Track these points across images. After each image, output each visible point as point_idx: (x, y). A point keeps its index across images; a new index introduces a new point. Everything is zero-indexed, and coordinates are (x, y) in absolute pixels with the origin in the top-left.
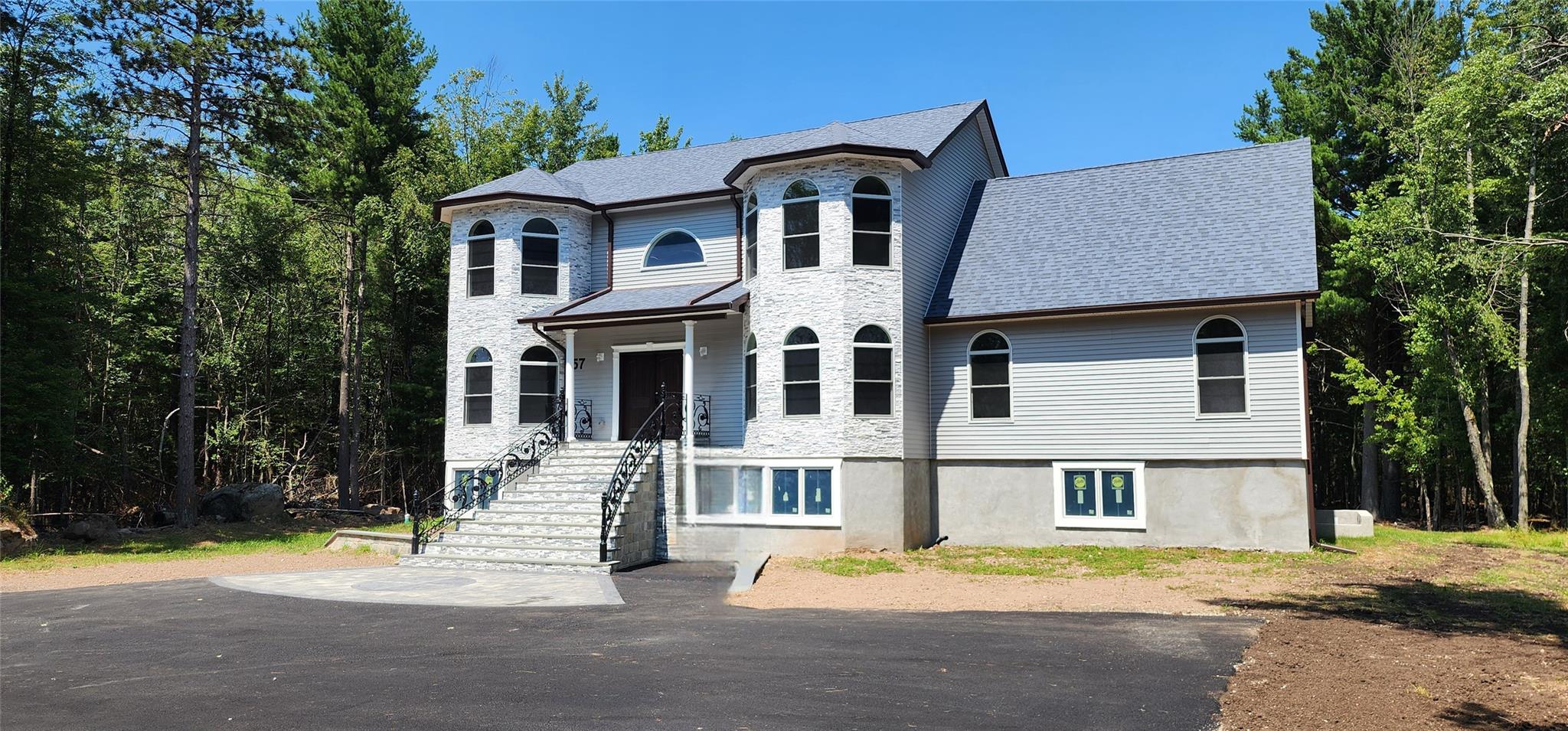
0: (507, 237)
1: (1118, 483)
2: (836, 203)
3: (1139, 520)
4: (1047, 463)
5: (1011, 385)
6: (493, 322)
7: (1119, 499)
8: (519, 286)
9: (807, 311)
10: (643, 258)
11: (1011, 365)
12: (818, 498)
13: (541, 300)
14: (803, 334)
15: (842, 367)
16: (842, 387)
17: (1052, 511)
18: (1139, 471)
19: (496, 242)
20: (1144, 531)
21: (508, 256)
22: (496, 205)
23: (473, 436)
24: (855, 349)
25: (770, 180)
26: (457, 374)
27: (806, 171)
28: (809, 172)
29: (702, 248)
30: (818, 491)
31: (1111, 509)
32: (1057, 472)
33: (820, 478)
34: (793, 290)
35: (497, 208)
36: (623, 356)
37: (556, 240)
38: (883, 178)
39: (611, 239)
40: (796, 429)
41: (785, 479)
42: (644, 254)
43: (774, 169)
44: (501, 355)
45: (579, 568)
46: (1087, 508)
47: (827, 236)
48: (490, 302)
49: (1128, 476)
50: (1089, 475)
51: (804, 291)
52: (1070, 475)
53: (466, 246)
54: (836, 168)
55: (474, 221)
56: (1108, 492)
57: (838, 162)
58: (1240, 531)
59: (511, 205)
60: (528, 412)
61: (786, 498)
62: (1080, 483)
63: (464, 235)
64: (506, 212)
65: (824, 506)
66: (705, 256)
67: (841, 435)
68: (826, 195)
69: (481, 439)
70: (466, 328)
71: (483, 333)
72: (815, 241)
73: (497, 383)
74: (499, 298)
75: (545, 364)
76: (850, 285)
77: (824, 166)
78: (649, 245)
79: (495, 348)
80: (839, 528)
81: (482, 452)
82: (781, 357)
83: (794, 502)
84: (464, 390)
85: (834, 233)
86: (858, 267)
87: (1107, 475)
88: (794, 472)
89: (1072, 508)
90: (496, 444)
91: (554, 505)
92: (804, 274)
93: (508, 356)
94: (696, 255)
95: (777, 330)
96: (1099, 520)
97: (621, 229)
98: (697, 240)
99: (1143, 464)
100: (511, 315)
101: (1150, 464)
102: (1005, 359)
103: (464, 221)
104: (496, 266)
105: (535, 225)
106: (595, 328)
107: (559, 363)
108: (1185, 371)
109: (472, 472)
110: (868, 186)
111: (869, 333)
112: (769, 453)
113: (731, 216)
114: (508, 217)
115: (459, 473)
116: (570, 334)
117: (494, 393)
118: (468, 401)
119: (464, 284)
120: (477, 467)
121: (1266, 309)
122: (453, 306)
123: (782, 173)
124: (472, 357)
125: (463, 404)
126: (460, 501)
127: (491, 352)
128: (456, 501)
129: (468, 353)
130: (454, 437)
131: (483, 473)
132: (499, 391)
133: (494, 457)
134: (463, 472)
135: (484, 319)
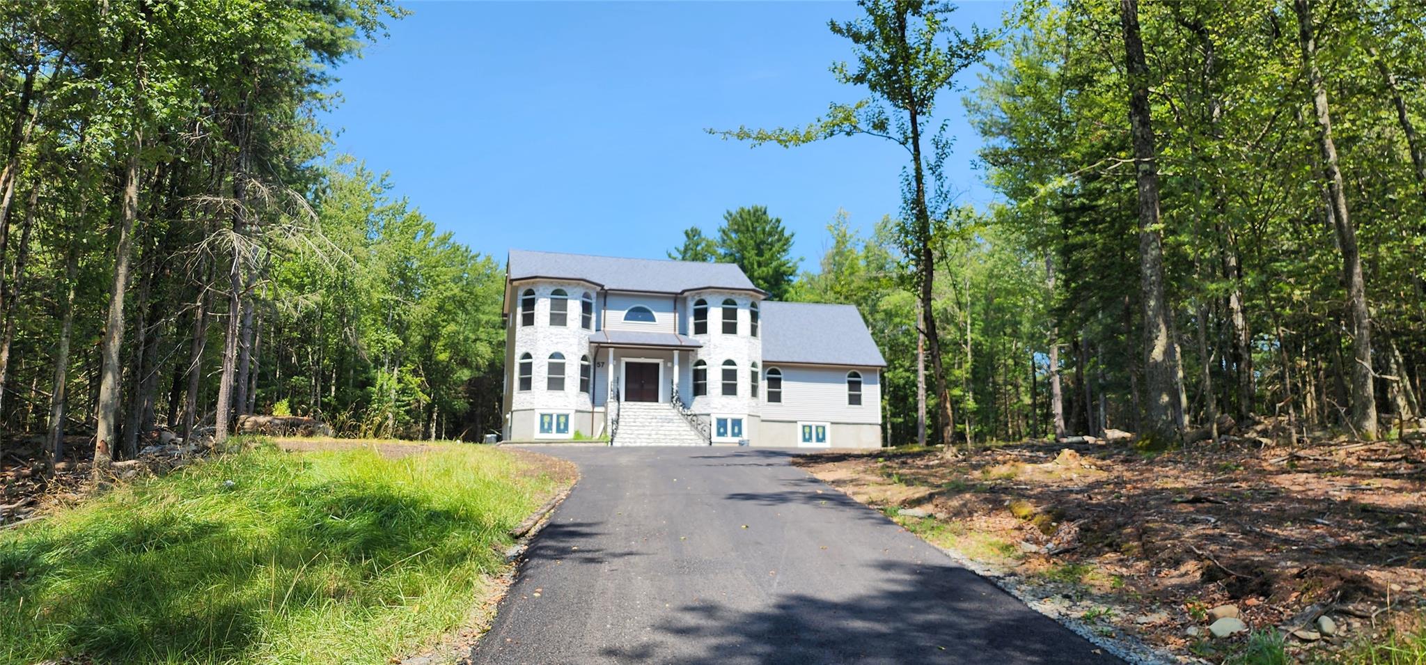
0: (575, 299)
1: (820, 430)
2: (745, 310)
3: (828, 444)
4: (796, 422)
5: (782, 390)
6: (566, 340)
7: (821, 436)
8: (580, 324)
9: (731, 353)
10: (622, 316)
11: (782, 382)
12: (736, 431)
13: (587, 332)
14: (729, 362)
15: (747, 377)
16: (746, 386)
17: (797, 441)
18: (828, 426)
19: (569, 301)
20: (830, 448)
21: (574, 308)
23: (551, 397)
24: (750, 370)
25: (716, 296)
26: (542, 365)
27: (733, 295)
29: (655, 316)
30: (736, 428)
31: (818, 440)
32: (799, 426)
33: (737, 423)
34: (726, 343)
35: (569, 284)
36: (627, 364)
37: (591, 303)
38: (757, 302)
39: (605, 305)
40: (727, 401)
41: (722, 423)
42: (624, 315)
43: (718, 292)
44: (571, 358)
46: (810, 439)
47: (740, 323)
48: (564, 330)
49: (824, 428)
50: (810, 427)
51: (731, 344)
52: (804, 427)
53: (549, 300)
54: (746, 297)
55: (555, 289)
56: (817, 434)
57: (746, 294)
59: (578, 284)
60: (584, 387)
61: (722, 430)
62: (807, 430)
63: (548, 294)
64: (575, 287)
65: (740, 433)
66: (656, 319)
67: (746, 405)
68: (741, 307)
69: (558, 399)
70: (548, 341)
71: (560, 345)
72: (735, 325)
73: (568, 371)
74: (570, 329)
75: (587, 363)
76: (749, 344)
78: (626, 311)
81: (558, 405)
82: (720, 371)
83: (726, 432)
84: (547, 373)
85: (743, 322)
86: (751, 337)
87: (817, 427)
88: (725, 420)
89: (805, 439)
90: (567, 401)
92: (730, 337)
93: (575, 358)
94: (653, 319)
95: (718, 360)
96: (814, 444)
97: (610, 301)
98: (654, 313)
99: (829, 424)
100: (576, 338)
101: (832, 423)
102: (780, 380)
103: (548, 287)
104: (569, 312)
105: (586, 295)
106: (622, 349)
107: (591, 364)
108: (844, 389)
109: (551, 416)
110: (753, 305)
111: (754, 365)
112: (714, 411)
113: (671, 303)
114: (575, 290)
115: (542, 416)
116: (611, 350)
117: (566, 376)
118: (549, 379)
119: (548, 319)
120: (555, 412)
121: (869, 369)
122: (539, 330)
123: (721, 294)
124: (552, 357)
125: (546, 380)
126: (543, 430)
127: (566, 355)
128: (541, 429)
129: (550, 355)
130: (540, 397)
131: (558, 416)
132: (570, 375)
133: (566, 408)
134: (545, 415)
135: (561, 338)
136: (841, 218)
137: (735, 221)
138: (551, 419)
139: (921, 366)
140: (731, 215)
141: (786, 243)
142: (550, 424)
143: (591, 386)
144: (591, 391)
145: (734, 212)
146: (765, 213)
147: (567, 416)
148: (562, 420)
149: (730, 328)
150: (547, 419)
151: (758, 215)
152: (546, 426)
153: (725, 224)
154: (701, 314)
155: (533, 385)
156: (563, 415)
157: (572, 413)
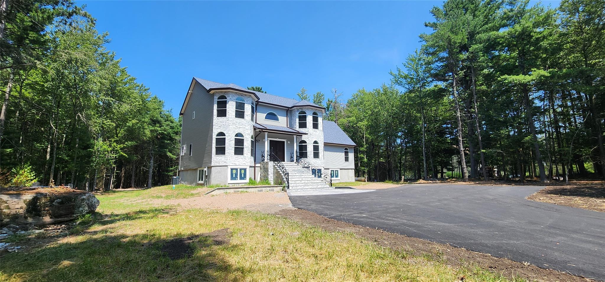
0: (249, 104)
3: (339, 178)
4: (329, 169)
6: (245, 126)
7: (337, 175)
8: (251, 118)
9: (316, 138)
10: (265, 117)
13: (253, 123)
14: (316, 142)
19: (245, 104)
20: (339, 180)
23: (237, 158)
25: (310, 110)
26: (231, 140)
27: (316, 110)
30: (319, 173)
31: (336, 177)
32: (330, 171)
33: (320, 171)
34: (314, 133)
35: (246, 95)
36: (270, 141)
37: (254, 108)
39: (256, 110)
40: (315, 161)
44: (246, 136)
46: (333, 177)
47: (319, 124)
48: (243, 121)
49: (338, 171)
51: (316, 134)
53: (235, 103)
55: (238, 96)
58: (349, 179)
59: (251, 96)
63: (234, 99)
68: (319, 116)
69: (240, 159)
70: (235, 126)
71: (241, 129)
72: (317, 124)
73: (245, 144)
74: (246, 120)
78: (266, 114)
81: (240, 163)
82: (313, 146)
84: (234, 145)
87: (335, 171)
88: (315, 170)
90: (246, 161)
92: (316, 130)
93: (248, 137)
94: (278, 119)
95: (311, 141)
96: (334, 179)
98: (277, 116)
99: (339, 169)
100: (250, 126)
103: (234, 95)
104: (245, 110)
105: (253, 102)
108: (343, 155)
109: (237, 169)
113: (285, 112)
114: (249, 99)
115: (232, 169)
116: (266, 133)
117: (244, 147)
118: (235, 148)
119: (234, 114)
120: (239, 167)
121: (350, 147)
122: (229, 119)
123: (312, 109)
124: (237, 135)
125: (233, 149)
126: (232, 178)
127: (244, 135)
128: (231, 178)
129: (235, 134)
130: (230, 159)
131: (241, 169)
132: (247, 146)
133: (245, 165)
134: (233, 169)
135: (241, 125)
138: (237, 171)
142: (236, 174)
143: (254, 152)
144: (254, 155)
147: (245, 170)
148: (243, 172)
149: (315, 126)
150: (234, 172)
152: (234, 176)
154: (303, 118)
155: (226, 151)
156: (243, 169)
157: (248, 167)
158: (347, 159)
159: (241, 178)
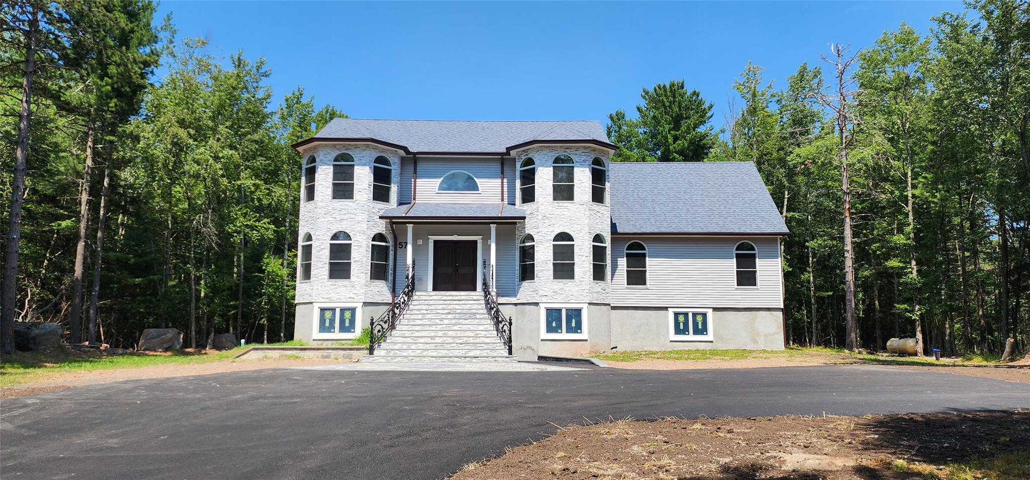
0: (365, 165)
1: (699, 319)
2: (584, 169)
3: (710, 337)
4: (666, 308)
5: (648, 268)
6: (353, 216)
7: (700, 327)
8: (372, 196)
9: (566, 224)
10: (438, 185)
11: (647, 259)
12: (573, 325)
13: (383, 205)
14: (564, 236)
15: (588, 255)
16: (588, 265)
17: (668, 332)
18: (710, 313)
19: (356, 167)
20: (712, 342)
21: (363, 177)
22: (356, 145)
23: (335, 287)
24: (593, 246)
25: (545, 152)
26: (322, 247)
27: (566, 150)
28: (568, 151)
29: (478, 184)
30: (574, 320)
31: (697, 332)
32: (671, 313)
33: (575, 314)
34: (558, 212)
35: (356, 147)
36: (435, 242)
37: (390, 170)
38: (603, 158)
39: (415, 172)
40: (561, 287)
41: (553, 315)
42: (439, 183)
43: (548, 147)
44: (359, 237)
45: (497, 359)
46: (685, 331)
47: (579, 186)
48: (351, 204)
49: (704, 315)
50: (686, 315)
51: (565, 213)
52: (676, 315)
53: (332, 167)
54: (584, 151)
55: (338, 152)
56: (695, 324)
57: (585, 148)
58: (755, 341)
59: (368, 146)
60: (378, 272)
61: (554, 324)
62: (681, 318)
63: (330, 160)
64: (364, 150)
65: (578, 328)
66: (480, 188)
67: (587, 291)
68: (578, 164)
69: (342, 289)
70: (331, 219)
71: (344, 222)
72: (571, 188)
73: (355, 254)
74: (357, 202)
75: (384, 244)
76: (591, 212)
77: (577, 149)
78: (442, 178)
79: (354, 233)
80: (586, 340)
81: (343, 297)
82: (552, 248)
83: (559, 326)
84: (328, 257)
85: (582, 184)
86: (594, 203)
87: (695, 315)
88: (559, 310)
89: (678, 331)
90: (354, 291)
91: (444, 326)
92: (565, 204)
93: (365, 237)
94: (475, 187)
95: (549, 233)
96: (691, 337)
97: (421, 167)
98: (475, 179)
99: (712, 310)
100: (367, 213)
101: (715, 309)
102: (644, 255)
103: (330, 151)
104: (355, 181)
105: (380, 160)
106: (426, 224)
107: (391, 244)
108: (730, 266)
109: (333, 310)
110: (597, 162)
111: (598, 238)
112: (544, 299)
113: (497, 167)
114: (364, 153)
115: (323, 310)
116: (410, 227)
117: (352, 261)
118: (330, 263)
119: (329, 191)
120: (338, 305)
121: (767, 239)
122: (319, 204)
123: (552, 149)
124: (335, 237)
125: (327, 267)
126: (323, 328)
127: (351, 234)
128: (320, 327)
129: (331, 235)
130: (319, 288)
131: (343, 310)
132: (358, 259)
133: (352, 300)
134: (326, 309)
135: (345, 214)
136: (751, 74)
137: (652, 100)
138: (334, 314)
139: (848, 233)
140: (647, 93)
141: (703, 116)
142: (332, 321)
143: (391, 272)
144: (390, 278)
145: (651, 91)
146: (682, 87)
147: (353, 310)
148: (348, 315)
149: (564, 192)
150: (328, 314)
151: (675, 90)
152: (327, 324)
153: (643, 104)
154: (528, 177)
155: (312, 273)
156: (349, 309)
157: (359, 306)
158: (746, 278)
159: (343, 329)
